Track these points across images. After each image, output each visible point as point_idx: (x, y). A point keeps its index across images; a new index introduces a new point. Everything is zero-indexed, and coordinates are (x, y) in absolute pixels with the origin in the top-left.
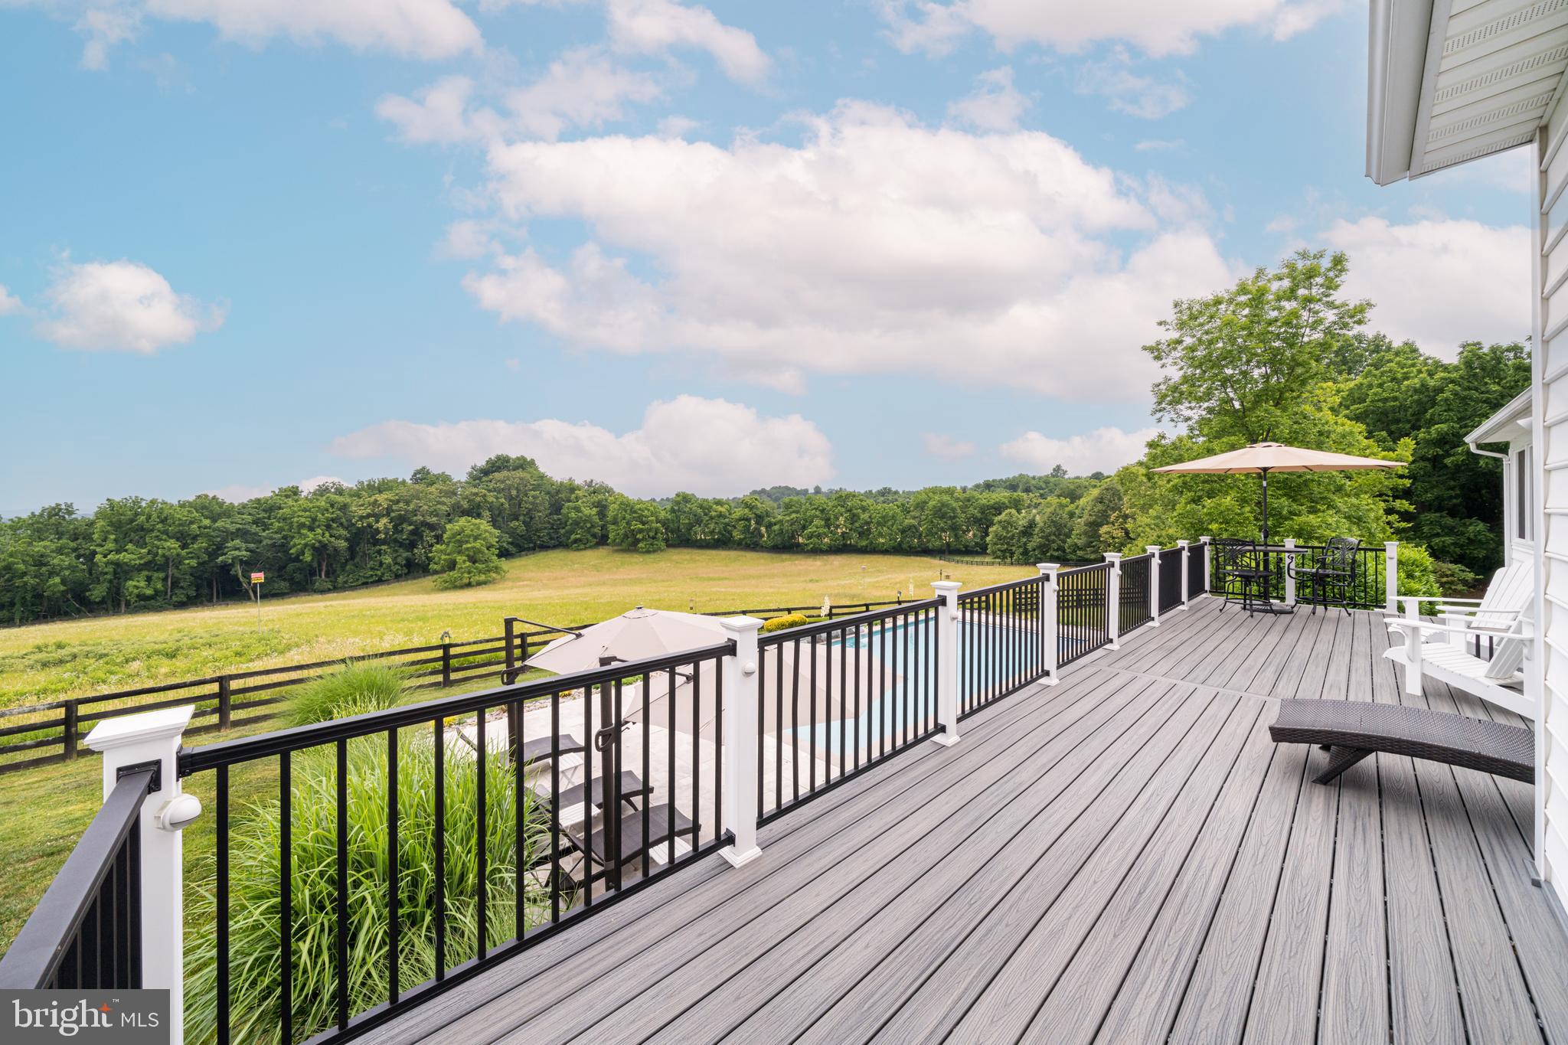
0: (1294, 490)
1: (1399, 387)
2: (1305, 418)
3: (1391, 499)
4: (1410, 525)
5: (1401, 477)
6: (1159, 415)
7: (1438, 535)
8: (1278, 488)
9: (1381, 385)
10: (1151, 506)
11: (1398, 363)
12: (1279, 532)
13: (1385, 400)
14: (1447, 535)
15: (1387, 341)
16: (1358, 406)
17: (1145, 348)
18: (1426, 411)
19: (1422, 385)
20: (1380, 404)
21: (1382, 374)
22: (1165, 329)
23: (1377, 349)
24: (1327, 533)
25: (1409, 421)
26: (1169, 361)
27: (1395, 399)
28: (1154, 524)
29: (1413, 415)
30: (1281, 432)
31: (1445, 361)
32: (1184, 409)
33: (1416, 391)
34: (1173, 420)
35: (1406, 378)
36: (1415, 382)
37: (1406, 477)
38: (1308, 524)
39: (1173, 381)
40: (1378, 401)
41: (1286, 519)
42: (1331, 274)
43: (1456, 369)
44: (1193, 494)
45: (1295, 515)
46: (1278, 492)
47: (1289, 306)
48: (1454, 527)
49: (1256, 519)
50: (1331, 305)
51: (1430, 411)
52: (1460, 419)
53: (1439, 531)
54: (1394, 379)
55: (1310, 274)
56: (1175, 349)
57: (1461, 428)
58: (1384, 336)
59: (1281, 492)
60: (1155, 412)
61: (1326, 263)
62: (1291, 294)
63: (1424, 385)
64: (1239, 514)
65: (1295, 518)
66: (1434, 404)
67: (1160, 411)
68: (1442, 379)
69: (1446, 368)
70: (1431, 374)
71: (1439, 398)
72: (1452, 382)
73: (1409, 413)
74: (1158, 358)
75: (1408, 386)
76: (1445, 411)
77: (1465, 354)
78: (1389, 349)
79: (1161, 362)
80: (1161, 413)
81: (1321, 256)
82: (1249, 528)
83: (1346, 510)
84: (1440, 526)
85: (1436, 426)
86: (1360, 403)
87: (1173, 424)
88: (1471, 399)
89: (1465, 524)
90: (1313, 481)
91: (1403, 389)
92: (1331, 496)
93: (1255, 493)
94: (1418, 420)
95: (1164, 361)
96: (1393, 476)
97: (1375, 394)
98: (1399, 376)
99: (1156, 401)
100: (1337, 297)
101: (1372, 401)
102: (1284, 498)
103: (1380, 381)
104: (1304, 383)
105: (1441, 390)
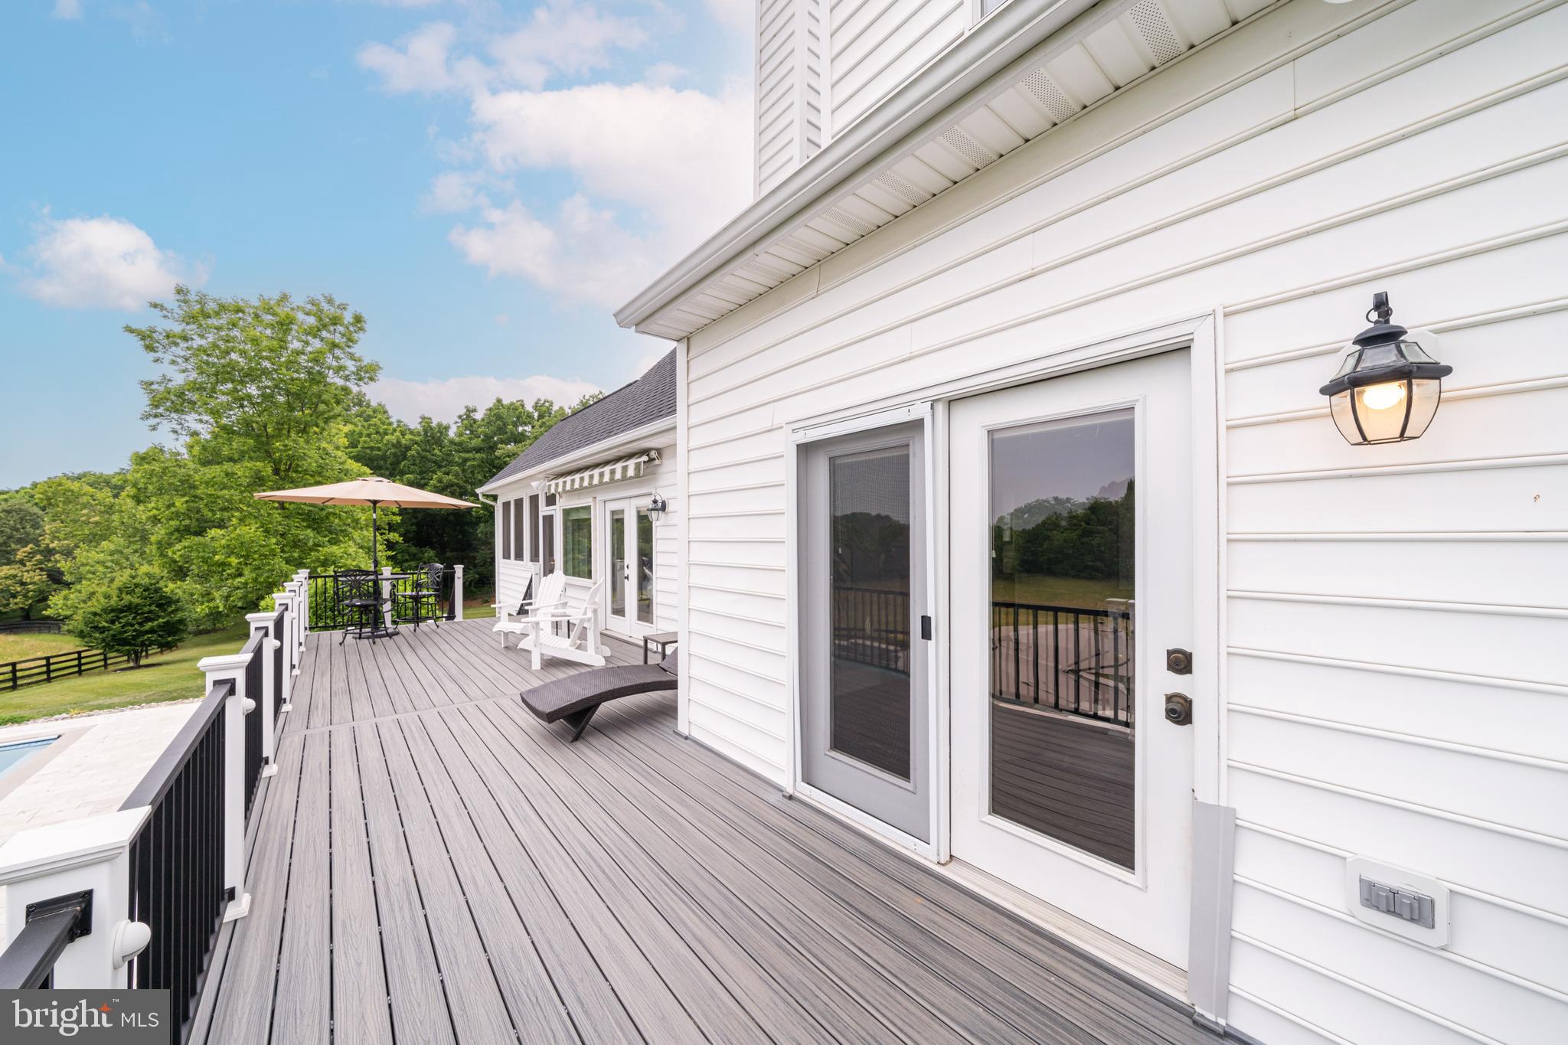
0: (318, 523)
1: (382, 440)
2: (327, 454)
3: (387, 532)
4: (393, 554)
5: (394, 514)
6: (153, 421)
7: (406, 561)
8: (303, 520)
9: (369, 435)
10: (104, 538)
11: (380, 420)
12: (304, 563)
13: (372, 449)
14: (412, 560)
15: (367, 398)
16: (352, 449)
17: (129, 330)
18: (399, 463)
19: (398, 442)
20: (368, 451)
21: (370, 425)
22: (161, 314)
23: (360, 404)
24: (349, 562)
25: (387, 469)
26: (168, 357)
27: (379, 449)
28: (112, 561)
29: (391, 464)
30: (310, 464)
31: (412, 427)
32: (191, 420)
33: (393, 445)
34: (175, 432)
35: (386, 434)
36: (392, 438)
37: (397, 515)
38: (332, 554)
39: (174, 383)
40: (367, 448)
41: (311, 550)
42: (352, 329)
43: (419, 434)
44: (178, 523)
45: (320, 546)
46: (302, 523)
47: (316, 344)
48: (416, 554)
49: (283, 551)
50: (352, 357)
51: (403, 463)
52: (421, 473)
53: (408, 557)
54: (378, 433)
55: (335, 321)
56: (176, 344)
57: (421, 479)
58: (365, 394)
59: (305, 524)
60: (146, 417)
61: (348, 317)
62: (314, 332)
63: (399, 442)
64: (264, 546)
65: (320, 549)
66: (405, 458)
67: (156, 416)
68: (411, 440)
69: (412, 433)
70: (403, 435)
71: (409, 453)
72: (416, 443)
73: (388, 462)
74: (150, 348)
75: (388, 441)
76: (412, 465)
77: (423, 424)
78: (368, 406)
79: (152, 355)
80: (157, 420)
81: (344, 308)
82: (276, 560)
83: (360, 541)
84: (408, 553)
85: (407, 476)
86: (353, 448)
87: (174, 436)
88: (427, 459)
89: (422, 551)
90: (335, 514)
91: (385, 442)
92: (350, 530)
93: (281, 525)
94: (394, 469)
95: (159, 355)
96: (390, 513)
97: (365, 442)
98: (381, 431)
99: (149, 402)
100: (356, 350)
101: (363, 448)
102: (309, 531)
103: (368, 432)
104: (327, 421)
105: (408, 448)
